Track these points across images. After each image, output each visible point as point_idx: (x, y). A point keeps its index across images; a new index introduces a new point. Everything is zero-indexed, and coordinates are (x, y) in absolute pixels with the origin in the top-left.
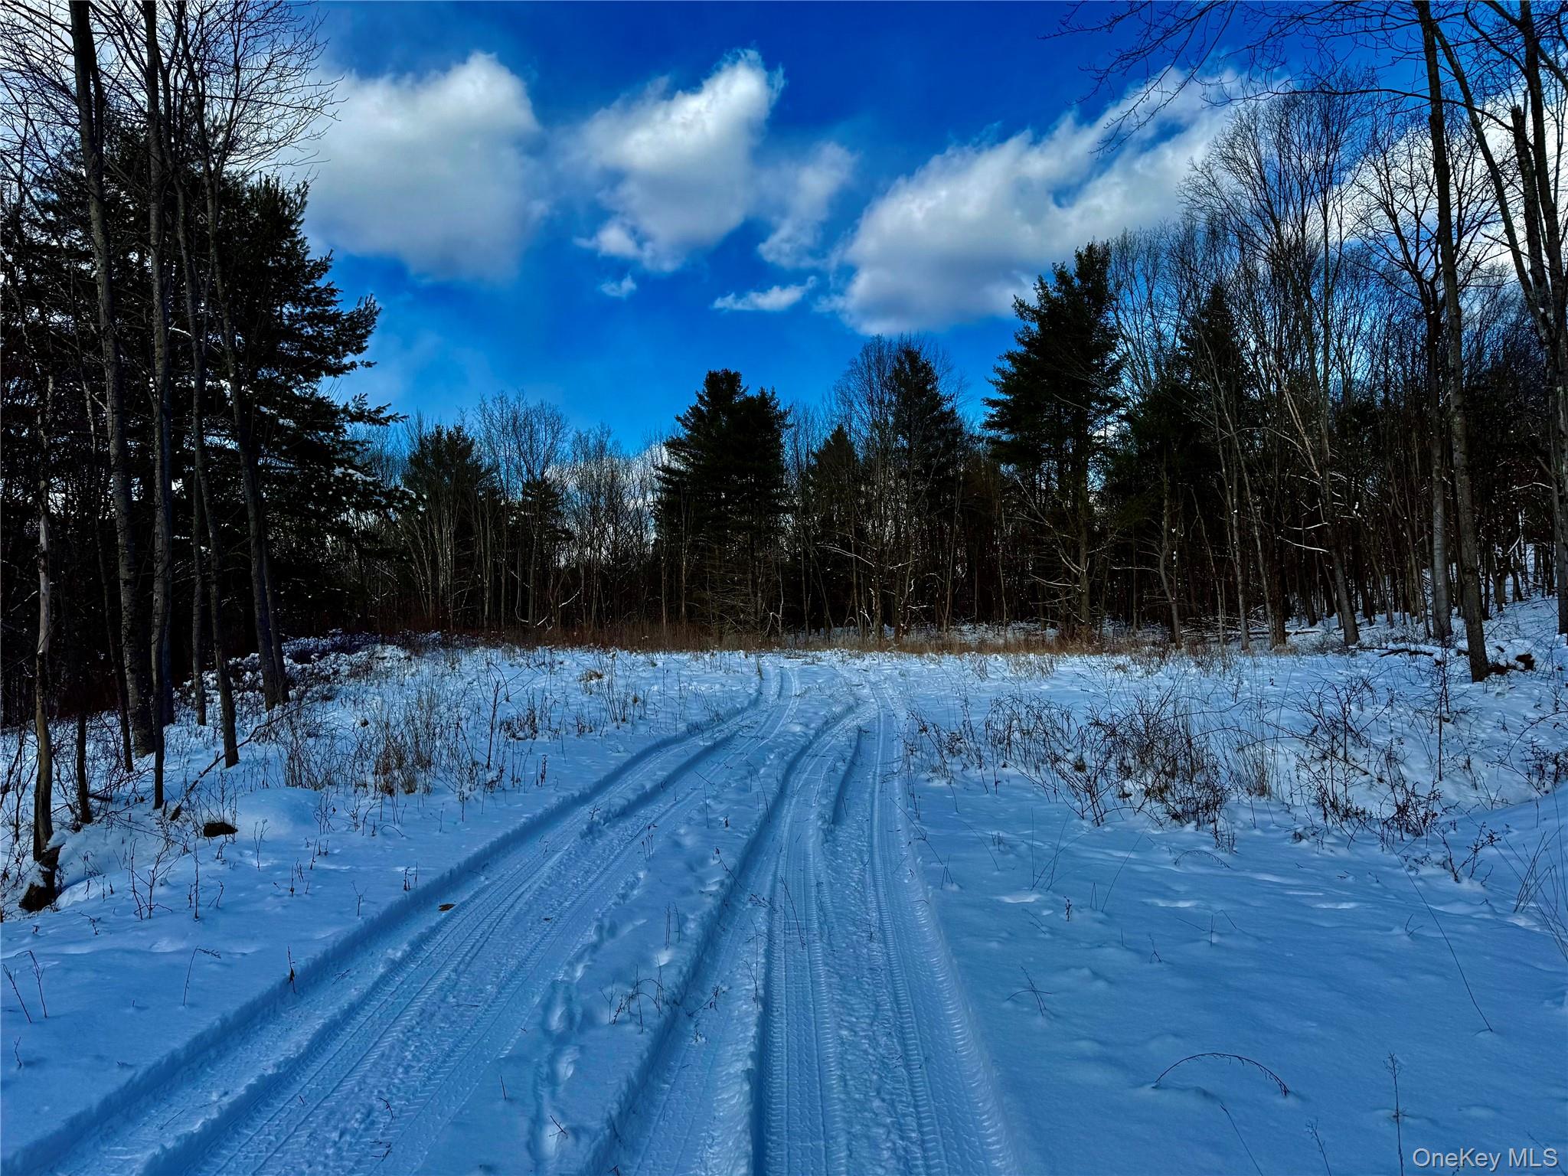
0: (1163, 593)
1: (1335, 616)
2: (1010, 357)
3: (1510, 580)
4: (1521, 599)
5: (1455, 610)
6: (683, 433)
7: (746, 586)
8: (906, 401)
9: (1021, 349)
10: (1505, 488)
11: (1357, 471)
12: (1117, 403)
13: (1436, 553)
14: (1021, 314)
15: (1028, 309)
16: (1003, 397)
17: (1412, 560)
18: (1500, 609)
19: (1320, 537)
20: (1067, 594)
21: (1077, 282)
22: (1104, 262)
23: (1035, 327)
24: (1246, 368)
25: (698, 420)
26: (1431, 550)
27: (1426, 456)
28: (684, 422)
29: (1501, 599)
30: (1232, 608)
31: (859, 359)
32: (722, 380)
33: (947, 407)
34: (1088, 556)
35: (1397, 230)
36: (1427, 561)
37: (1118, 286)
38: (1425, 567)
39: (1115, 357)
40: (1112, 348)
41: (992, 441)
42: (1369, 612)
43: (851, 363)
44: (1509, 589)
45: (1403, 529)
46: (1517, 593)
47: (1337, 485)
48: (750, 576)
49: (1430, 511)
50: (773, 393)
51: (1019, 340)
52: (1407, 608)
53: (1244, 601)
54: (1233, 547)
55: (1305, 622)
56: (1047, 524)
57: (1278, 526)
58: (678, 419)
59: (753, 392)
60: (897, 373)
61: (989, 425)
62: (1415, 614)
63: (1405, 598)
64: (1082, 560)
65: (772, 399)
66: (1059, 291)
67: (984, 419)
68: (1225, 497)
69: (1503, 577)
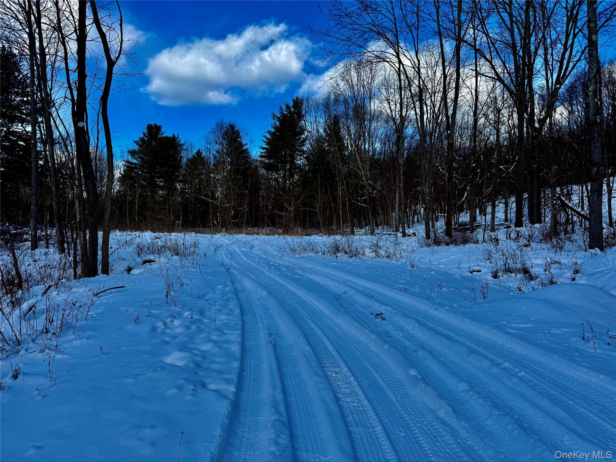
0: (318, 218)
1: (367, 227)
2: (269, 132)
3: (416, 217)
4: (419, 223)
5: (401, 225)
6: (136, 147)
7: (166, 211)
8: (230, 144)
9: (273, 130)
10: (416, 188)
11: (375, 180)
12: (304, 152)
13: (396, 207)
14: (274, 118)
15: (276, 116)
16: (266, 146)
17: (390, 209)
18: (413, 225)
19: (365, 202)
20: (286, 217)
21: (292, 109)
22: (302, 103)
23: (278, 123)
24: (344, 145)
25: (142, 143)
26: (395, 206)
27: (395, 178)
28: (137, 143)
29: (413, 222)
30: (338, 223)
31: (214, 127)
32: (153, 128)
33: (244, 148)
34: (294, 204)
35: (390, 107)
36: (393, 209)
37: (306, 113)
38: (393, 212)
39: (304, 136)
40: (303, 133)
41: (261, 161)
42: (377, 226)
43: (211, 128)
44: (416, 220)
45: (388, 200)
46: (418, 220)
47: (370, 185)
48: (167, 207)
49: (395, 194)
50: (178, 136)
51: (273, 127)
52: (388, 225)
53: (342, 221)
54: (339, 204)
55: (359, 229)
56: (281, 193)
57: (353, 197)
58: (135, 142)
59: (170, 135)
60: (226, 133)
61: (261, 156)
62: (390, 226)
63: (387, 221)
64: (292, 206)
65: (178, 138)
66: (286, 111)
67: (259, 154)
68: (338, 187)
69: (414, 216)
